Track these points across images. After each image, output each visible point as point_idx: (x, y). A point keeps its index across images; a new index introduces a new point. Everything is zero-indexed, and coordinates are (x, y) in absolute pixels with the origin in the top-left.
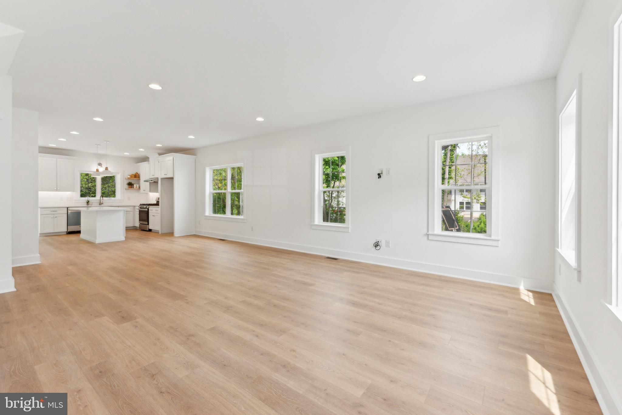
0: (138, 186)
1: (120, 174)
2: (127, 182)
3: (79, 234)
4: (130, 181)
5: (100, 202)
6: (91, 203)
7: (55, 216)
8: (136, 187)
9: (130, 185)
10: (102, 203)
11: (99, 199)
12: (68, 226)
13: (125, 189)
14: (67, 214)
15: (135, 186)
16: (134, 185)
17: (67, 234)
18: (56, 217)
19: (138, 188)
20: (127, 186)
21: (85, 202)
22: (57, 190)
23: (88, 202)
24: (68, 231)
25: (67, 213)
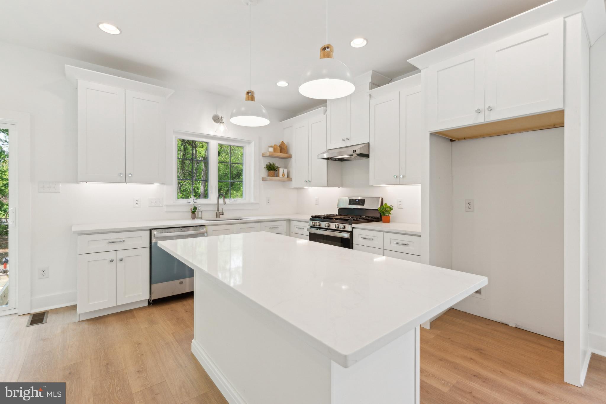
0: (286, 171)
1: (253, 143)
2: (265, 163)
3: (189, 301)
4: (272, 161)
5: (218, 210)
6: (200, 213)
7: (120, 255)
8: (283, 175)
9: (271, 169)
10: (221, 211)
11: (216, 202)
12: (152, 285)
13: (263, 178)
14: (149, 249)
15: (281, 170)
16: (279, 170)
17: (149, 303)
18: (121, 260)
19: (286, 176)
20: (264, 173)
21: (189, 209)
22: (125, 179)
23: (194, 210)
24: (152, 298)
25: (149, 246)
